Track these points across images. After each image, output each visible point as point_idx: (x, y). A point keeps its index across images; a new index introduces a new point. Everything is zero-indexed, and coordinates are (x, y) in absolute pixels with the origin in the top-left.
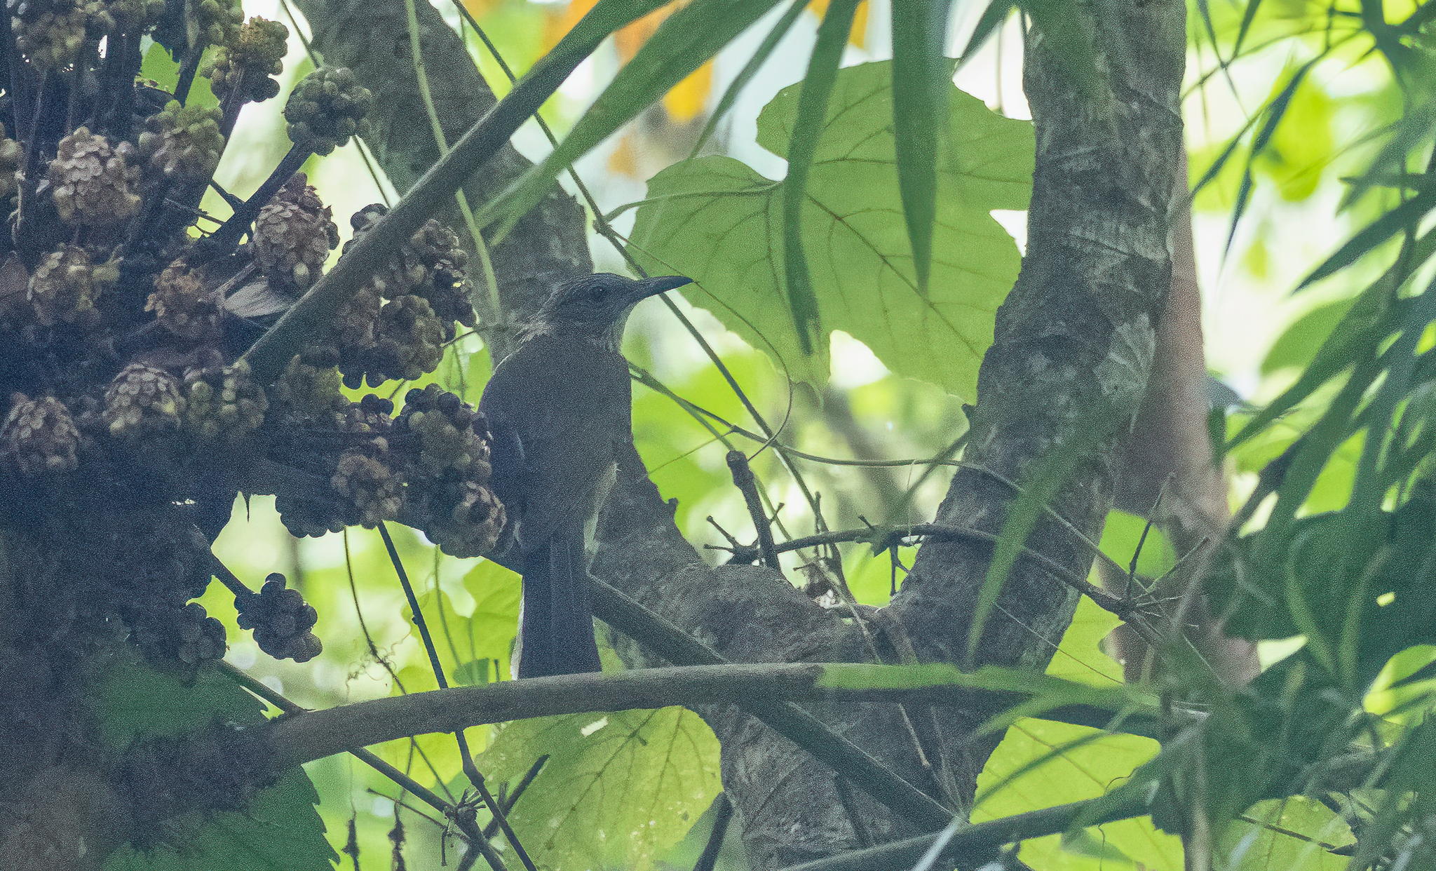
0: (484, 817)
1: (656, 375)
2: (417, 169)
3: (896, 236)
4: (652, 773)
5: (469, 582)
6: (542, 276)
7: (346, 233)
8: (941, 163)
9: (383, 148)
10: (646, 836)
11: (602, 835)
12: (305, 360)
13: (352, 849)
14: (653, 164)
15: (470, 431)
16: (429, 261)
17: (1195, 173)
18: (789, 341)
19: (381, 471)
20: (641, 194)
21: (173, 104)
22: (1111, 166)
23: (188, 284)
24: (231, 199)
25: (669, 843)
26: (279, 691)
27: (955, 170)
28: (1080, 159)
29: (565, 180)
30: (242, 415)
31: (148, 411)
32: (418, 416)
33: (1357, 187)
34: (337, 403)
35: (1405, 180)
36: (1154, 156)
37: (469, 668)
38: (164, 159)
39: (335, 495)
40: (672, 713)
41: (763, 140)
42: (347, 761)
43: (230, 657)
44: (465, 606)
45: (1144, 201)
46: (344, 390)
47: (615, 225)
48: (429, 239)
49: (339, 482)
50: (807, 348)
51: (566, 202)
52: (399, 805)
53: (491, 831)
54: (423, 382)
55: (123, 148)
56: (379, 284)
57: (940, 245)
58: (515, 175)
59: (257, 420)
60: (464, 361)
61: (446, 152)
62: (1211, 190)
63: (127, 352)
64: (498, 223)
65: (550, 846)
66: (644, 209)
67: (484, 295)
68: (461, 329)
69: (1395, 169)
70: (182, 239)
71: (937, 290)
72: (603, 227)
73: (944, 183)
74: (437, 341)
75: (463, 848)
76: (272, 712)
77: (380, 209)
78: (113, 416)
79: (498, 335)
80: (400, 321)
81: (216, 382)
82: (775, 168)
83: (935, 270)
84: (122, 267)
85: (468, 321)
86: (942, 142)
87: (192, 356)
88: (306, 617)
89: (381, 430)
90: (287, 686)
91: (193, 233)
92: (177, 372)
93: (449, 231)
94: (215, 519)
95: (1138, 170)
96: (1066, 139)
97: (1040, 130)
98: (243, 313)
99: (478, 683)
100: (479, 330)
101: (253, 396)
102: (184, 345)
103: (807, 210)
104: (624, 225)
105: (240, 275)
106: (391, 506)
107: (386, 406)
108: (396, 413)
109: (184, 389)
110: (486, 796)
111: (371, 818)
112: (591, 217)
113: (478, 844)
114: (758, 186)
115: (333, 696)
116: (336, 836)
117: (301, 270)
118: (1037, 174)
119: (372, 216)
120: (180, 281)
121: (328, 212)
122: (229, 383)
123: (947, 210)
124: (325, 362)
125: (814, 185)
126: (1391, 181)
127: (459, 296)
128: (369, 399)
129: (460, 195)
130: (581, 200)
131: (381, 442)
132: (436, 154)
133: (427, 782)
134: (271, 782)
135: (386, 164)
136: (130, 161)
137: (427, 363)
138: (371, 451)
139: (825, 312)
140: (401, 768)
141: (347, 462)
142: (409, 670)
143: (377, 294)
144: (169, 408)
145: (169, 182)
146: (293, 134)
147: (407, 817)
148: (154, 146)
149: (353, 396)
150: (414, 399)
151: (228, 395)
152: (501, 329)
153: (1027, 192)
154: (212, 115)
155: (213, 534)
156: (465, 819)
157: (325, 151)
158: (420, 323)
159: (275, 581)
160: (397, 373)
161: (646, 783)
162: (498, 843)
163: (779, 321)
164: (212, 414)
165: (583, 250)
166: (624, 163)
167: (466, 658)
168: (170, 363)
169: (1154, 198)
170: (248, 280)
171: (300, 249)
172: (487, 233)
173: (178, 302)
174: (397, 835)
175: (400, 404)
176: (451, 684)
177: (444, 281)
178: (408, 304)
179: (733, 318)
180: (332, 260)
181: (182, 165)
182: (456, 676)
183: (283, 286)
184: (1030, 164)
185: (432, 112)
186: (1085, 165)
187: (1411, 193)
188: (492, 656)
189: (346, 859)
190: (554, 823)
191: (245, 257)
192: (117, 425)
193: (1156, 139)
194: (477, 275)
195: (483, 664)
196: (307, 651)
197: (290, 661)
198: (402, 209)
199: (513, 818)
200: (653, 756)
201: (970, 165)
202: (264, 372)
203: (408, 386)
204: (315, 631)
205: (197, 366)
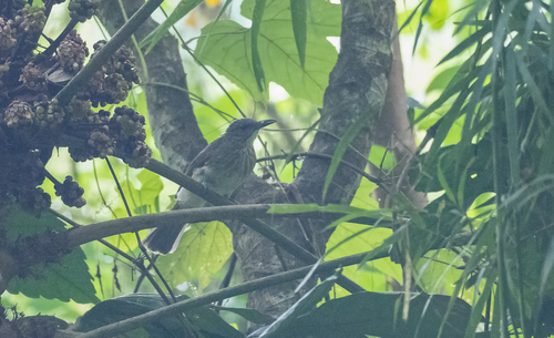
0: (147, 263)
1: (206, 100)
2: (117, 27)
3: (292, 47)
4: (208, 246)
5: (139, 177)
6: (163, 65)
7: (91, 51)
8: (308, 20)
9: (104, 20)
10: (206, 269)
11: (190, 269)
12: (78, 98)
13: (99, 275)
14: (203, 22)
15: (139, 122)
16: (122, 60)
17: (400, 22)
18: (254, 86)
19: (106, 138)
20: (199, 34)
21: (27, 5)
22: (370, 20)
23: (35, 71)
24: (49, 40)
25: (215, 271)
26: (70, 218)
27: (313, 22)
28: (358, 17)
29: (171, 30)
30: (55, 119)
31: (21, 118)
32: (120, 117)
33: (460, 26)
34: (90, 113)
35: (478, 23)
36: (385, 16)
37: (140, 208)
38: (25, 26)
39: (90, 146)
40: (215, 223)
41: (243, 13)
42: (96, 243)
43: (52, 207)
44: (138, 185)
45: (382, 32)
46: (92, 108)
47: (189, 45)
48: (122, 52)
49: (91, 142)
50: (261, 89)
51: (172, 37)
52: (116, 259)
53: (149, 268)
54: (121, 105)
55: (10, 22)
56: (104, 69)
57: (308, 51)
58: (152, 29)
59: (60, 120)
60: (136, 97)
61: (127, 21)
62: (407, 28)
63: (13, 96)
64: (148, 46)
65: (171, 273)
66: (201, 39)
67: (142, 72)
68: (134, 85)
69: (474, 19)
70: (32, 54)
71: (308, 66)
72: (185, 46)
73: (309, 28)
74: (125, 89)
75: (138, 274)
76: (69, 226)
77: (104, 42)
78: (8, 120)
79: (147, 86)
80: (112, 83)
81: (45, 106)
82: (247, 23)
83: (307, 59)
84: (10, 65)
85: (137, 82)
86: (308, 12)
87: (36, 97)
88: (80, 191)
89: (106, 122)
90: (73, 216)
91: (36, 52)
92: (31, 103)
93: (129, 49)
94: (46, 156)
95: (380, 20)
96: (354, 10)
97: (344, 8)
98: (55, 81)
99: (143, 214)
100: (141, 85)
101: (59, 111)
102: (33, 93)
103: (259, 38)
104: (193, 46)
105: (53, 68)
106: (110, 150)
107: (108, 114)
108: (111, 116)
109: (34, 109)
110: (147, 255)
111: (104, 263)
112: (180, 43)
113: (145, 272)
114: (242, 30)
115: (90, 219)
116: (93, 271)
117: (76, 65)
118: (343, 23)
119: (101, 44)
120: (31, 70)
121: (85, 44)
122: (50, 107)
123: (310, 37)
124: (86, 98)
125: (262, 29)
126: (473, 24)
127: (133, 73)
128: (101, 111)
129: (133, 36)
130: (177, 37)
131: (106, 127)
132: (124, 22)
133: (125, 250)
134: (69, 252)
135: (105, 25)
136: (12, 26)
137: (122, 98)
138: (103, 130)
139: (267, 76)
140: (116, 246)
141: (94, 134)
142: (118, 209)
143: (104, 73)
144: (29, 116)
145: (26, 34)
146: (71, 15)
147: (118, 263)
148: (21, 21)
149: (96, 110)
150: (117, 111)
151: (50, 111)
152: (149, 85)
153: (339, 30)
154: (42, 9)
155: (45, 162)
156: (140, 264)
157: (83, 21)
158: (119, 83)
159: (69, 178)
160: (112, 102)
161: (205, 250)
162: (152, 272)
163: (250, 79)
164: (44, 118)
165: (178, 55)
166: (192, 23)
167: (139, 205)
168: (29, 99)
169: (386, 31)
170: (57, 68)
171: (75, 57)
172: (143, 50)
173: (31, 78)
174: (115, 270)
175: (113, 113)
176: (133, 215)
177: (128, 68)
178: (115, 76)
179: (233, 78)
180: (87, 61)
181: (31, 27)
182: (136, 212)
183: (69, 71)
184: (340, 20)
185: (122, 6)
186: (360, 19)
187: (480, 28)
188: (148, 204)
189: (97, 279)
190: (172, 264)
191: (55, 61)
192: (9, 123)
193: (386, 9)
194: (140, 65)
195: (145, 207)
196: (81, 204)
197: (74, 208)
198: (112, 42)
199: (157, 263)
200: (208, 239)
201: (318, 21)
202: (63, 102)
203: (115, 106)
204: (83, 196)
205: (38, 101)
